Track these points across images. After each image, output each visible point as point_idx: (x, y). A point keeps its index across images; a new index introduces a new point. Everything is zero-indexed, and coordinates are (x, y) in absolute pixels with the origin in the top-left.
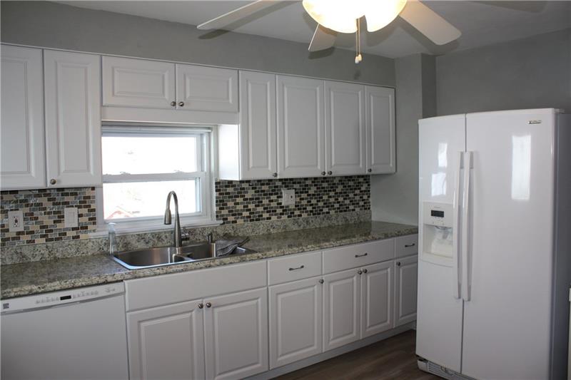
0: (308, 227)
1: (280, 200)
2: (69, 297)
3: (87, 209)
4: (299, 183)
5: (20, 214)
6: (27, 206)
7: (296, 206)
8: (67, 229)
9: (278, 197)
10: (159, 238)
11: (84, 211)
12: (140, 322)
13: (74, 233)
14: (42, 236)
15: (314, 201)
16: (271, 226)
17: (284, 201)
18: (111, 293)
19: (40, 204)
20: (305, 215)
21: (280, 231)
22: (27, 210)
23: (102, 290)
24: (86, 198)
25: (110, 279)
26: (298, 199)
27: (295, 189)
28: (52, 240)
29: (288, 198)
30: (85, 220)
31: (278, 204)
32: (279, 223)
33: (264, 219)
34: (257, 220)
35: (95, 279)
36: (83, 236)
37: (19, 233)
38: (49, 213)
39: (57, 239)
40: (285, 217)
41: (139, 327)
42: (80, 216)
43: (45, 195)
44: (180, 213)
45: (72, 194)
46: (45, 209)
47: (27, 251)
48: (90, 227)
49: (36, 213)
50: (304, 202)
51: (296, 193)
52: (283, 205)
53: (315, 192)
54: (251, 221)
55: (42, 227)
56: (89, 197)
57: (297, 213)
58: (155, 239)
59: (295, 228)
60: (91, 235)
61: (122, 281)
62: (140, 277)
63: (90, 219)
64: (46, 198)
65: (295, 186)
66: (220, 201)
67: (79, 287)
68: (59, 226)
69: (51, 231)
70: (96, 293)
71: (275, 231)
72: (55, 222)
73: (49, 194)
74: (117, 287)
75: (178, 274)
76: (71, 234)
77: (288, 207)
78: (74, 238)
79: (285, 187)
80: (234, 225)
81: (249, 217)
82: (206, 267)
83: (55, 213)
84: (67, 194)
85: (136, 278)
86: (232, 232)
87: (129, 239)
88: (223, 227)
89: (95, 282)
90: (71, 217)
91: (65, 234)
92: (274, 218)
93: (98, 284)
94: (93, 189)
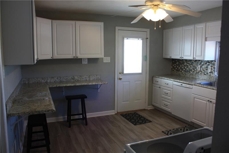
2: (182, 85)
5: (199, 66)
8: (208, 72)
11: (212, 68)
12: (195, 98)
13: (210, 74)
14: (203, 73)
19: (204, 64)
22: (201, 65)
23: (188, 86)
24: (214, 64)
25: (190, 84)
30: (212, 70)
35: (188, 83)
37: (199, 71)
41: (194, 99)
48: (214, 73)
49: (203, 67)
60: (213, 75)
62: (196, 86)
63: (214, 70)
67: (184, 83)
69: (205, 72)
70: (187, 86)
72: (206, 70)
74: (191, 86)
75: (204, 88)
82: (212, 89)
83: (206, 67)
84: (209, 62)
90: (209, 69)
93: (187, 84)
94: (215, 62)
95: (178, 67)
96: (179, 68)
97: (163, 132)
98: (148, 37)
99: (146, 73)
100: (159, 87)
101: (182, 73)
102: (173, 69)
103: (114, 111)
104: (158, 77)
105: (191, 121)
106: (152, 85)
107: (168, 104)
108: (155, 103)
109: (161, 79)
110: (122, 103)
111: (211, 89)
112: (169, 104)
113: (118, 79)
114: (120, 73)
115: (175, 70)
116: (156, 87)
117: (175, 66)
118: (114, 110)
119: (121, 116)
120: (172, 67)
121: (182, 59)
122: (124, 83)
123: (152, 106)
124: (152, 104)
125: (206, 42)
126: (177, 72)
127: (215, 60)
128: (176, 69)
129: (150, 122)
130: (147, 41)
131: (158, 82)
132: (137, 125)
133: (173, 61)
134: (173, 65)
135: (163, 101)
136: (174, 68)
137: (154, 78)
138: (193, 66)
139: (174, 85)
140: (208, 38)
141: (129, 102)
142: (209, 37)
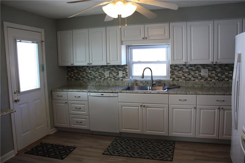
0: (215, 86)
1: (200, 73)
2: (103, 95)
3: (125, 72)
4: (211, 66)
5: (108, 72)
6: (110, 70)
7: (208, 76)
8: (120, 77)
9: (199, 72)
10: (147, 83)
11: (124, 72)
12: (122, 106)
13: (122, 79)
14: (113, 79)
15: (219, 75)
16: (195, 84)
17: (202, 74)
18: (114, 96)
19: (113, 70)
20: (213, 81)
21: (199, 86)
22: (110, 71)
23: (111, 95)
24: (125, 69)
25: (114, 92)
26: (210, 73)
27: (209, 69)
28: (116, 80)
29: (204, 73)
30: (124, 75)
31: (199, 75)
32: (199, 83)
33: (192, 80)
34: (188, 80)
35: (110, 91)
36: (124, 80)
37: (108, 77)
38: (115, 72)
39: (117, 80)
40: (202, 81)
41: (122, 108)
42: (123, 74)
43: (114, 67)
44: (153, 75)
45: (121, 67)
46: (114, 71)
47: (109, 82)
48: (126, 77)
49: (112, 72)
50: (214, 75)
51: (209, 71)
52: (201, 75)
53: (220, 71)
54: (185, 80)
55: (113, 76)
56: (126, 68)
57: (209, 79)
58: (146, 83)
59: (208, 85)
60: (126, 79)
61: (117, 93)
62: (122, 93)
63: (126, 75)
64: (114, 68)
65: (208, 68)
66: (172, 72)
67: (106, 93)
68: (118, 76)
69: (116, 77)
70: (110, 95)
71: (197, 86)
72: (117, 75)
73: (115, 67)
74: (116, 95)
76: (121, 79)
77: (204, 76)
78: (121, 80)
79: (203, 68)
80: (178, 81)
81: (185, 79)
83: (117, 72)
84: (120, 67)
85: (121, 93)
86: (176, 84)
87: (138, 82)
88: (172, 82)
89: (110, 92)
90: (121, 74)
91: (119, 79)
92: (197, 80)
94: (127, 66)
95: (76, 75)
96: (79, 76)
97: (103, 154)
98: (43, 40)
99: (44, 87)
100: (66, 103)
101: (85, 82)
102: (70, 79)
103: (13, 151)
104: (61, 90)
105: (120, 131)
106: (52, 101)
107: (82, 120)
108: (59, 124)
109: (67, 92)
110: (22, 135)
111: (142, 93)
112: (85, 120)
113: (14, 102)
114: (15, 93)
115: (73, 80)
116: (59, 103)
117: (72, 75)
118: (14, 149)
119: (27, 154)
120: (68, 76)
121: (91, 65)
122: (22, 106)
123: (55, 128)
124: (55, 126)
125: (122, 46)
126: (76, 82)
127: (127, 64)
128: (75, 78)
129: (75, 148)
130: (42, 45)
131: (62, 96)
132: (65, 158)
133: (69, 69)
134: (69, 74)
135: (74, 119)
136: (70, 77)
137: (53, 92)
138: (99, 73)
139: (89, 96)
140: (123, 42)
141: (30, 131)
142: (125, 41)
